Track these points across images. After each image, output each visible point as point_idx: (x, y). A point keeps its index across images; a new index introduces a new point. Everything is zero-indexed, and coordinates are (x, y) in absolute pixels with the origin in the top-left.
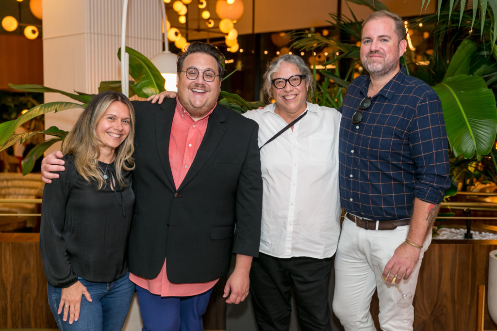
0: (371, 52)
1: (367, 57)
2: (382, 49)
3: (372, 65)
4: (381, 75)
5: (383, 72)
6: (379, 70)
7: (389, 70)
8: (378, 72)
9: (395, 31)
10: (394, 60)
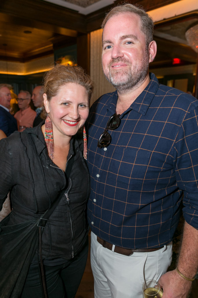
0: (113, 59)
1: (109, 67)
2: (127, 55)
3: (115, 77)
4: (128, 88)
5: (130, 84)
6: (124, 82)
7: (138, 81)
8: (124, 85)
9: (142, 30)
10: (142, 68)
